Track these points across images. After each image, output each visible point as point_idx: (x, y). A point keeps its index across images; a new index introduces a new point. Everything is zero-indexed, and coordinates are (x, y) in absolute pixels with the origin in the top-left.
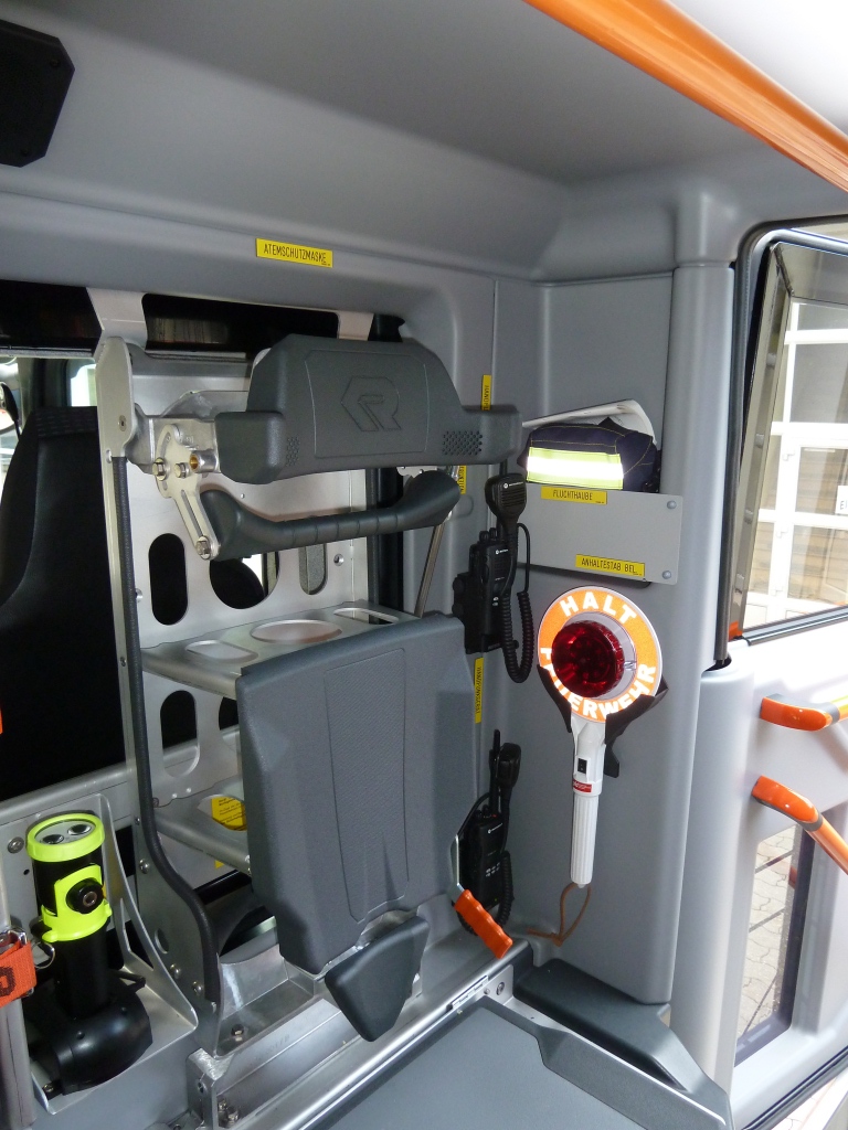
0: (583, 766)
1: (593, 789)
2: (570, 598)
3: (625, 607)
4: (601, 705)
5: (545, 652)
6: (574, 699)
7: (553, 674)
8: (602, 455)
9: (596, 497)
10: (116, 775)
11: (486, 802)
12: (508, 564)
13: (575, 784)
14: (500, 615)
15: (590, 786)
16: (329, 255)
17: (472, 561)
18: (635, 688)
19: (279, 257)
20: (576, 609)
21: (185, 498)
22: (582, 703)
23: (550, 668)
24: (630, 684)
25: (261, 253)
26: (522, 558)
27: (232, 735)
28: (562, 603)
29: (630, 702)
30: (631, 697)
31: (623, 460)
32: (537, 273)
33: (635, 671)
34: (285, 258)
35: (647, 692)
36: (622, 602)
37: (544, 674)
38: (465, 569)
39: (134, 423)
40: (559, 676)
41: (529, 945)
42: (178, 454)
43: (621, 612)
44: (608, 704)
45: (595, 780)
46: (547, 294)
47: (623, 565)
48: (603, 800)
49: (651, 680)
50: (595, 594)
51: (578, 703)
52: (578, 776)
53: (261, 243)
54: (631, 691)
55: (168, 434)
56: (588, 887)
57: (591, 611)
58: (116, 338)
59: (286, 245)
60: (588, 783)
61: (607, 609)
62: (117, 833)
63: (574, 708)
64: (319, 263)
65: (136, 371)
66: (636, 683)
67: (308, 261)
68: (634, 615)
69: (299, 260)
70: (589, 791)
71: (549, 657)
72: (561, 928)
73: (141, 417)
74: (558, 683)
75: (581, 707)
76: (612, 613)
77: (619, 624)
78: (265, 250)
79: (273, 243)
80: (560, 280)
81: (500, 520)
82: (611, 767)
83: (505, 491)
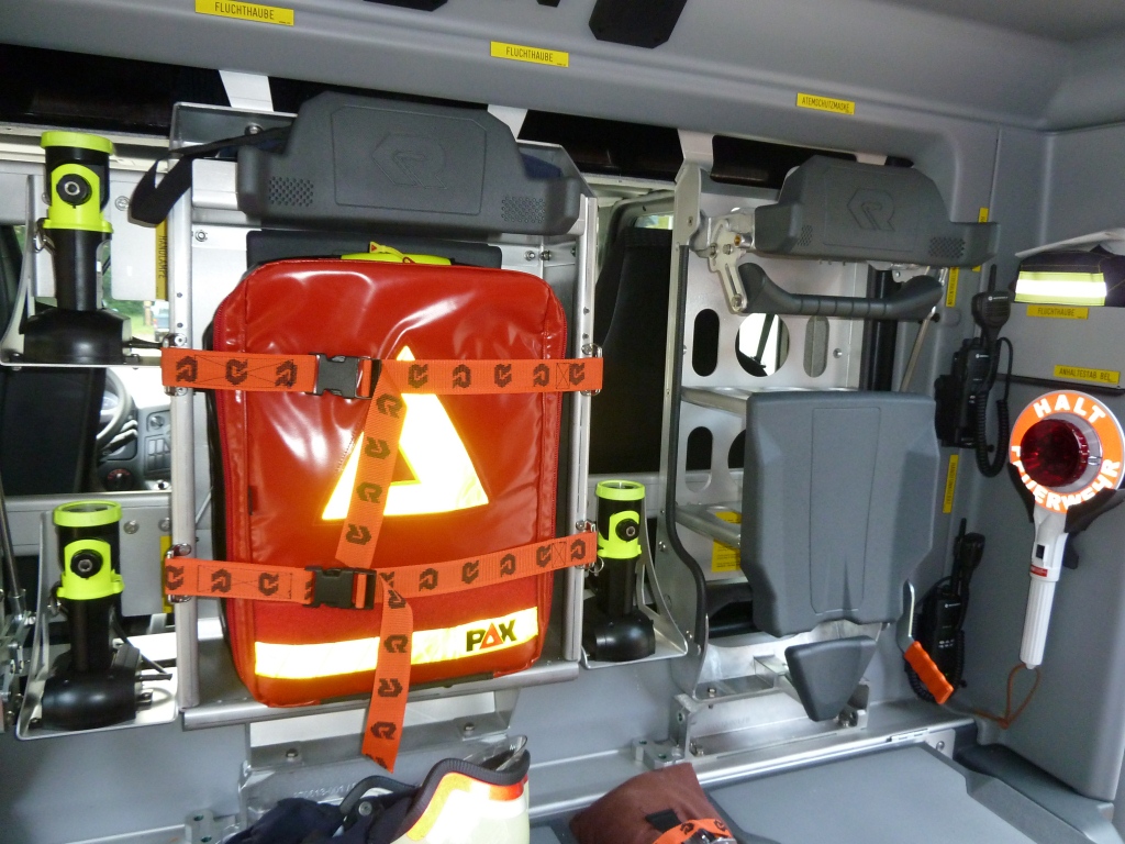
0: (1041, 550)
1: (1049, 574)
2: (1044, 401)
3: (1095, 408)
4: (1064, 498)
5: (1016, 449)
6: (1039, 491)
7: (1022, 469)
8: (1087, 275)
9: (1077, 314)
10: (652, 478)
11: (947, 583)
12: (988, 370)
13: (1033, 569)
14: (975, 413)
15: (1046, 570)
16: (851, 106)
17: (955, 366)
18: (1098, 482)
19: (813, 106)
20: (1048, 411)
21: (728, 269)
22: (1047, 496)
23: (1019, 464)
24: (1094, 478)
25: (800, 104)
26: (1002, 369)
27: (738, 473)
28: (1036, 406)
29: (1093, 495)
30: (1094, 490)
31: (1106, 280)
32: (1041, 123)
33: (1100, 465)
34: (818, 108)
35: (1109, 485)
36: (1094, 403)
37: (1014, 470)
38: (947, 372)
39: (698, 221)
40: (1027, 472)
41: (974, 724)
42: (726, 238)
43: (1090, 412)
44: (1071, 496)
45: (1051, 566)
46: (1051, 142)
47: (1099, 373)
48: (1060, 586)
49: (1114, 474)
50: (1069, 397)
51: (1043, 496)
52: (1036, 561)
53: (801, 96)
54: (1095, 485)
55: (721, 226)
56: (1037, 669)
57: (1062, 412)
58: (694, 164)
59: (819, 98)
60: (1045, 567)
61: (1079, 410)
62: (648, 520)
63: (1038, 500)
64: (844, 112)
65: (705, 189)
66: (1100, 477)
67: (835, 110)
68: (1103, 415)
69: (829, 109)
70: (1045, 575)
71: (1019, 455)
72: (1008, 712)
73: (703, 217)
74: (1025, 478)
75: (1045, 500)
76: (1083, 413)
77: (1088, 423)
78: (803, 101)
79: (809, 96)
80: (1063, 128)
81: (984, 333)
82: (1071, 559)
83: (990, 303)
